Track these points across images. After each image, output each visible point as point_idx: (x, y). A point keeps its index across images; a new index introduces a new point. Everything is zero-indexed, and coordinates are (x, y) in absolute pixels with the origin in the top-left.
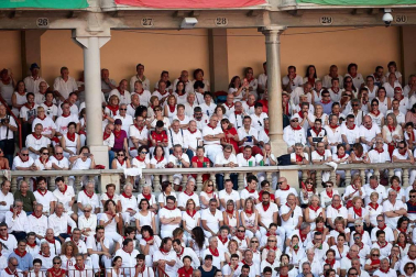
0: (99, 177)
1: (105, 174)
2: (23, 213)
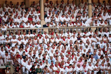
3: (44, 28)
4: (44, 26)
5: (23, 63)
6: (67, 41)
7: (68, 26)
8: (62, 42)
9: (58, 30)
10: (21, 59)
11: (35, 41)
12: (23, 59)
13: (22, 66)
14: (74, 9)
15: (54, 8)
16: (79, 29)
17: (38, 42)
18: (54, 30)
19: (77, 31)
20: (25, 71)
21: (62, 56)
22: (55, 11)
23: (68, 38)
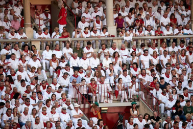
0: (112, 40)
1: (115, 39)
2: (78, 58)
10: (157, 90)
11: (182, 58)
12: (160, 90)
17: (187, 59)
20: (165, 111)
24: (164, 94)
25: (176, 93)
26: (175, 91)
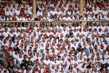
3: (35, 21)
4: (36, 19)
5: (15, 56)
6: (58, 34)
7: (59, 20)
8: (53, 35)
9: (49, 23)
10: (13, 52)
11: (27, 34)
12: (14, 52)
13: (13, 58)
14: (66, 3)
15: (46, 2)
16: (70, 24)
18: (45, 23)
19: (68, 25)
20: (16, 63)
21: (53, 49)
22: (47, 5)
23: (59, 31)
24: (16, 54)
25: (23, 54)
26: (22, 53)
